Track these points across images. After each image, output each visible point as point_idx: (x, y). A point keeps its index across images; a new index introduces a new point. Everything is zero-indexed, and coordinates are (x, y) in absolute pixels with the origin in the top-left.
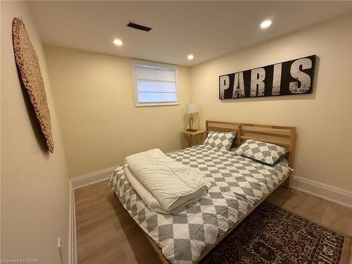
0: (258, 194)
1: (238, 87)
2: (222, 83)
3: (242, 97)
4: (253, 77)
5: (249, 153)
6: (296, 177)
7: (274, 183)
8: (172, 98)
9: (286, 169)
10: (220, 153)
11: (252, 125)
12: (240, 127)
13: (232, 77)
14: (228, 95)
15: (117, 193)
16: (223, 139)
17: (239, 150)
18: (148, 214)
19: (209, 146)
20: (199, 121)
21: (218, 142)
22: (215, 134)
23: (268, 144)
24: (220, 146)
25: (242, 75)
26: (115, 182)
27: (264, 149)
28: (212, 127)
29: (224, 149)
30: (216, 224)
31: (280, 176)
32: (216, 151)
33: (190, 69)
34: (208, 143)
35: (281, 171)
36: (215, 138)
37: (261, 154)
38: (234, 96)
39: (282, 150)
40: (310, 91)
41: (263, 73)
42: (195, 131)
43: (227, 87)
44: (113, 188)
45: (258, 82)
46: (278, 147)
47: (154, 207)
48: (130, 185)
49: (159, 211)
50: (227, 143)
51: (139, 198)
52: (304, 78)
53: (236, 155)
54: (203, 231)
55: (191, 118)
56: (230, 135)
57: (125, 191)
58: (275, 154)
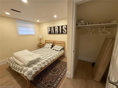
0: (54, 58)
1: (52, 31)
2: (49, 29)
3: (54, 34)
4: (56, 29)
5: (55, 49)
6: (66, 53)
7: (59, 55)
8: (33, 33)
9: (62, 51)
10: (48, 49)
11: (56, 41)
12: (54, 42)
13: (51, 28)
14: (50, 33)
15: (10, 66)
16: (49, 45)
17: (53, 48)
18: (21, 68)
19: (45, 48)
20: (43, 40)
21: (48, 46)
22: (47, 44)
23: (59, 46)
24: (48, 48)
25: (53, 28)
26: (9, 62)
27: (58, 47)
28: (47, 42)
29: (49, 48)
30: (41, 66)
31: (61, 53)
32: (47, 49)
33: (39, 24)
34: (45, 47)
35: (61, 52)
36: (47, 45)
37: (57, 48)
38: (52, 33)
39: (62, 47)
40: (66, 33)
41: (57, 28)
42: (42, 43)
43: (50, 31)
44: (8, 65)
45: (57, 30)
46: (61, 46)
47: (22, 65)
48: (15, 62)
49: (24, 66)
50: (50, 46)
51: (18, 64)
52: (65, 30)
53: (52, 49)
54: (37, 68)
55: (40, 40)
56: (51, 44)
57: (13, 64)
58: (61, 48)
